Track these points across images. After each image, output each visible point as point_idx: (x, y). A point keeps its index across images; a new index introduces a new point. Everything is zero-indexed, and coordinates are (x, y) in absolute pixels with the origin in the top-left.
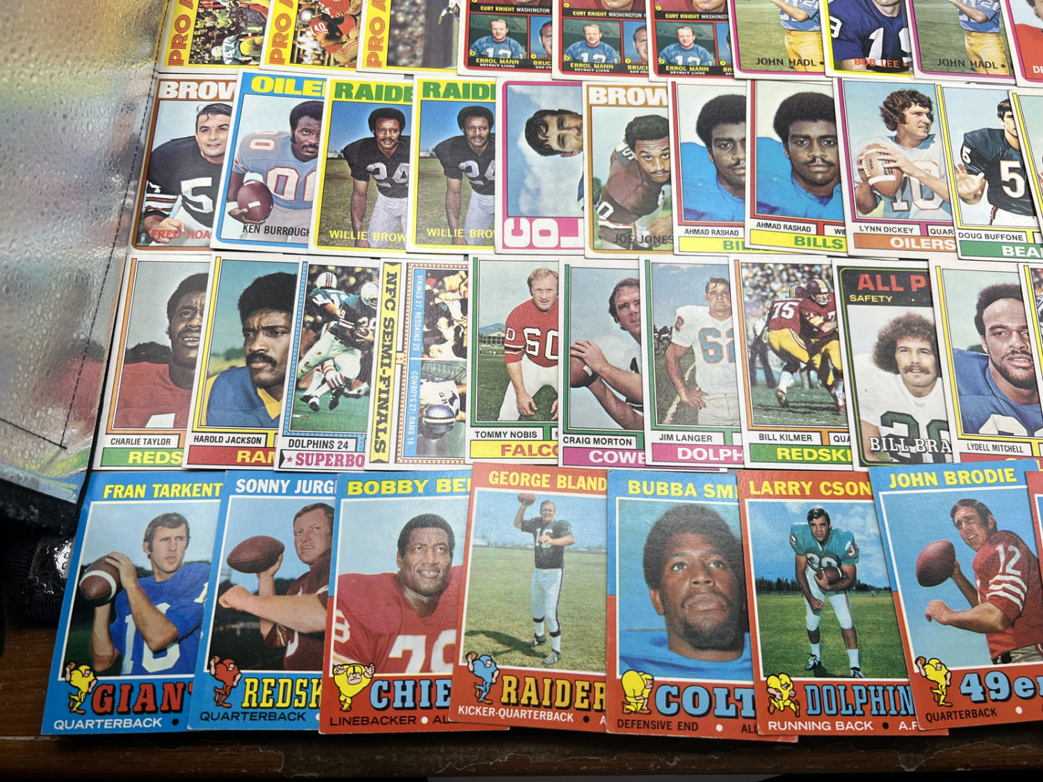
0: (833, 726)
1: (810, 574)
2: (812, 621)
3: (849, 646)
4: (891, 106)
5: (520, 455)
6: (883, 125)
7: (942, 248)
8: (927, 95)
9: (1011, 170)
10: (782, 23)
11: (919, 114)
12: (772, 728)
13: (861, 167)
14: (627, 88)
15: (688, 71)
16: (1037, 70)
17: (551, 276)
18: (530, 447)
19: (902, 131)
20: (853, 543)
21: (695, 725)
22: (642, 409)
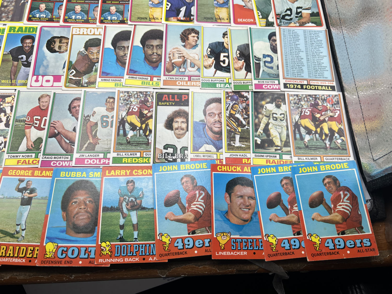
0: (124, 260)
1: (124, 204)
2: (122, 221)
3: (134, 230)
4: (184, 34)
5: (25, 164)
6: (180, 41)
7: (195, 85)
8: (198, 30)
9: (224, 56)
10: (149, 4)
11: (194, 37)
12: (100, 262)
13: (170, 56)
14: (87, 28)
15: (112, 22)
16: (239, 20)
17: (48, 97)
18: (29, 161)
19: (187, 43)
20: (142, 192)
21: (71, 262)
22: (74, 146)
